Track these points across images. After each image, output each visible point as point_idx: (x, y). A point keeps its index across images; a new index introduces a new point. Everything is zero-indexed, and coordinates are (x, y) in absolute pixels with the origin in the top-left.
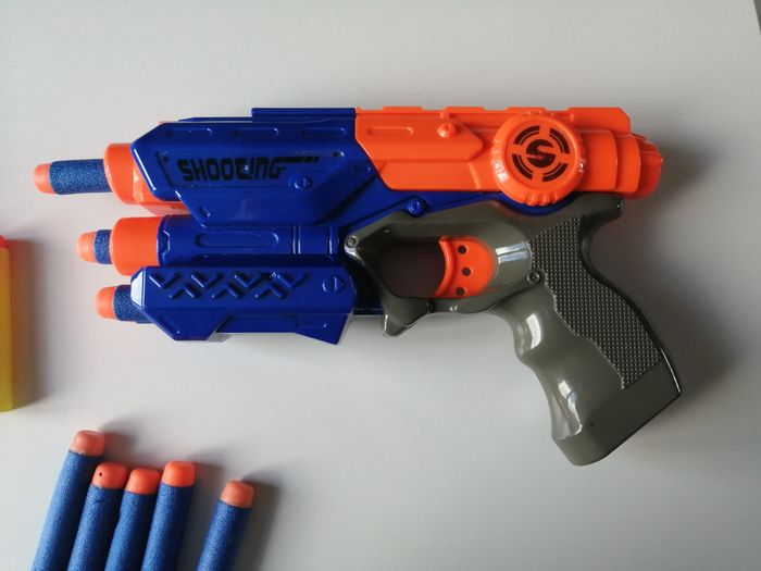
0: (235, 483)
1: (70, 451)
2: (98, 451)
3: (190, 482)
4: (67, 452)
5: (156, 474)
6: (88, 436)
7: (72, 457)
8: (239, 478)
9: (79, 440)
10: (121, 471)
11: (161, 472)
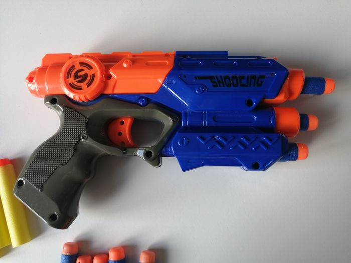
0: (145, 252)
1: (62, 255)
2: (75, 252)
3: (123, 257)
4: (61, 256)
5: (106, 256)
6: (69, 245)
7: (64, 257)
8: (146, 249)
9: (65, 248)
10: (89, 258)
11: (108, 254)
